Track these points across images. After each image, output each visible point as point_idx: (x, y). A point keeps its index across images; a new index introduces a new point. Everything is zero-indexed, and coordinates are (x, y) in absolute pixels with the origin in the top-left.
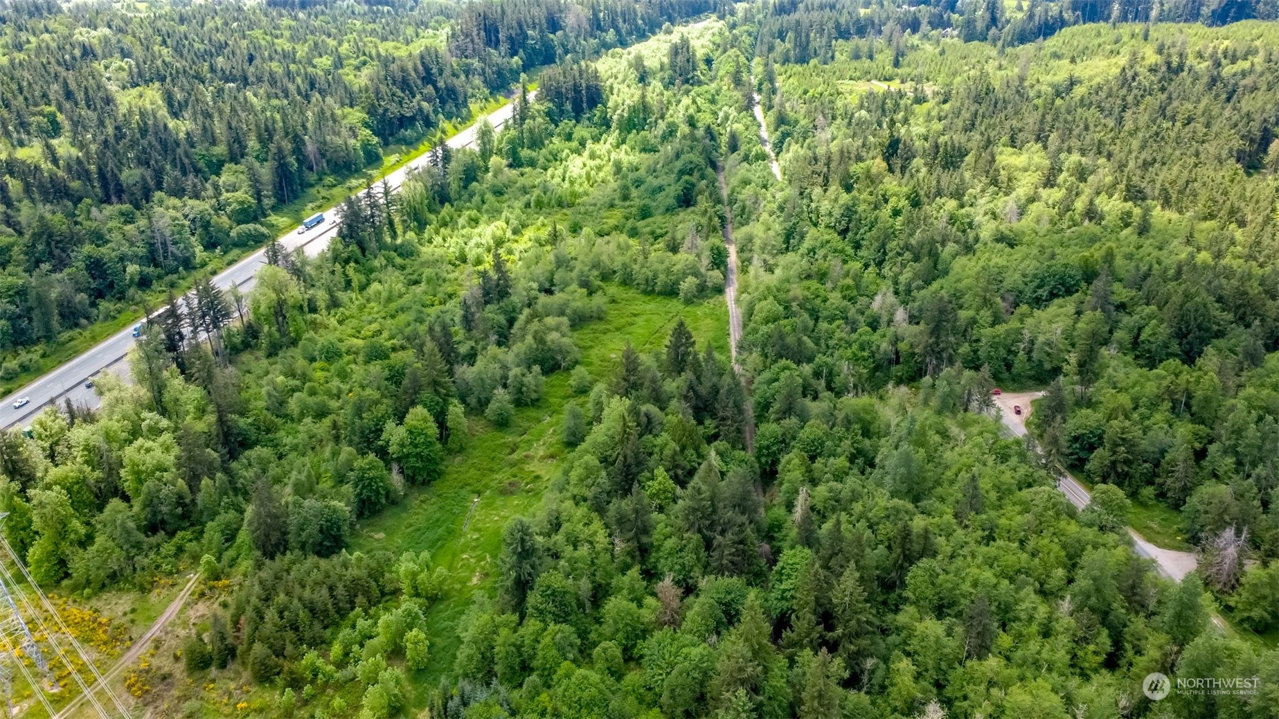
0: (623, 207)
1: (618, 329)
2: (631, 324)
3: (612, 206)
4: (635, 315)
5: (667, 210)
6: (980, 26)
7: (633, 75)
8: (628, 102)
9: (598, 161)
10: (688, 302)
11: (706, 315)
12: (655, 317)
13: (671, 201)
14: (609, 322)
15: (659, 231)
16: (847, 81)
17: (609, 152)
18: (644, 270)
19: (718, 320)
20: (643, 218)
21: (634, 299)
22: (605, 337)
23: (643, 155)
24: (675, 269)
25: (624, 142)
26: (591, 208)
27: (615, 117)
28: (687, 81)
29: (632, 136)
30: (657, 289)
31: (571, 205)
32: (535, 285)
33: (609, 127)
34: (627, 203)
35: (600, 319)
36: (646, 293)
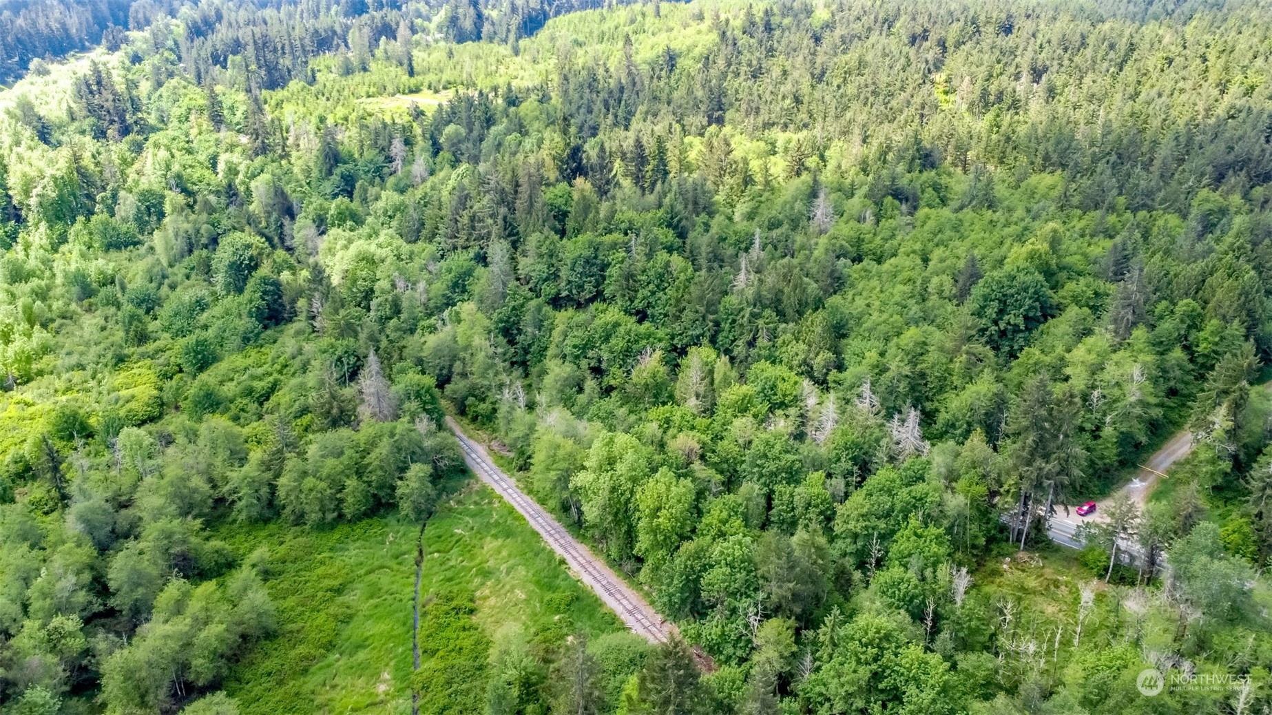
0: (143, 356)
1: (330, 646)
2: (347, 619)
3: (120, 360)
4: (339, 591)
5: (246, 340)
6: (468, 24)
7: (28, 133)
8: (49, 172)
9: (34, 282)
10: (425, 514)
11: (480, 534)
12: (384, 579)
13: (245, 323)
14: (295, 638)
15: (259, 385)
16: (364, 99)
17: (47, 263)
18: (309, 482)
19: (509, 534)
20: (202, 367)
21: (309, 550)
22: (311, 682)
23: (113, 254)
24: (373, 458)
25: (63, 239)
26: (77, 376)
27: (33, 201)
28: (125, 131)
29: (78, 226)
30: (348, 511)
31: (26, 379)
32: (71, 623)
33: (20, 219)
34: (150, 347)
35: (270, 635)
36: (323, 527)
